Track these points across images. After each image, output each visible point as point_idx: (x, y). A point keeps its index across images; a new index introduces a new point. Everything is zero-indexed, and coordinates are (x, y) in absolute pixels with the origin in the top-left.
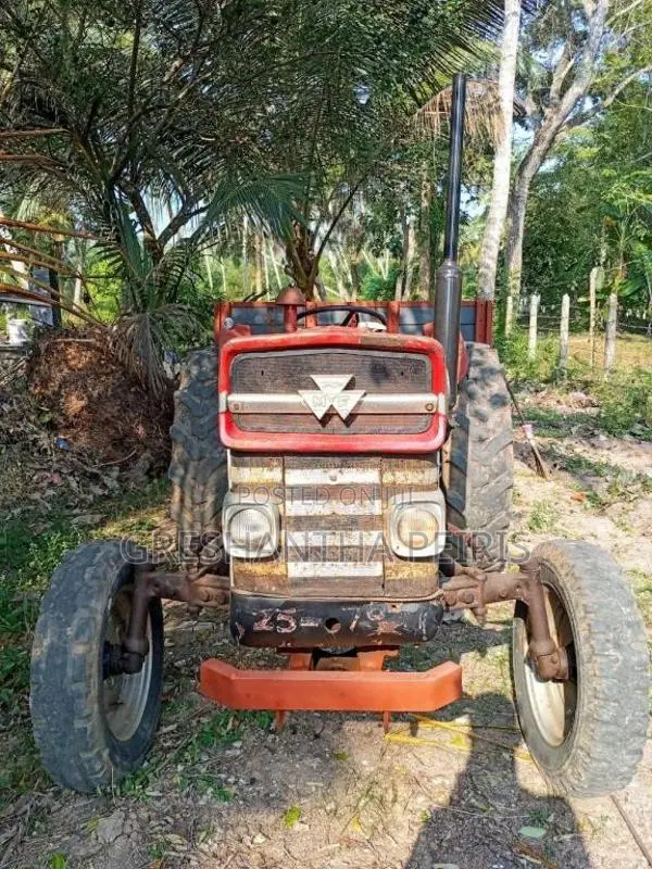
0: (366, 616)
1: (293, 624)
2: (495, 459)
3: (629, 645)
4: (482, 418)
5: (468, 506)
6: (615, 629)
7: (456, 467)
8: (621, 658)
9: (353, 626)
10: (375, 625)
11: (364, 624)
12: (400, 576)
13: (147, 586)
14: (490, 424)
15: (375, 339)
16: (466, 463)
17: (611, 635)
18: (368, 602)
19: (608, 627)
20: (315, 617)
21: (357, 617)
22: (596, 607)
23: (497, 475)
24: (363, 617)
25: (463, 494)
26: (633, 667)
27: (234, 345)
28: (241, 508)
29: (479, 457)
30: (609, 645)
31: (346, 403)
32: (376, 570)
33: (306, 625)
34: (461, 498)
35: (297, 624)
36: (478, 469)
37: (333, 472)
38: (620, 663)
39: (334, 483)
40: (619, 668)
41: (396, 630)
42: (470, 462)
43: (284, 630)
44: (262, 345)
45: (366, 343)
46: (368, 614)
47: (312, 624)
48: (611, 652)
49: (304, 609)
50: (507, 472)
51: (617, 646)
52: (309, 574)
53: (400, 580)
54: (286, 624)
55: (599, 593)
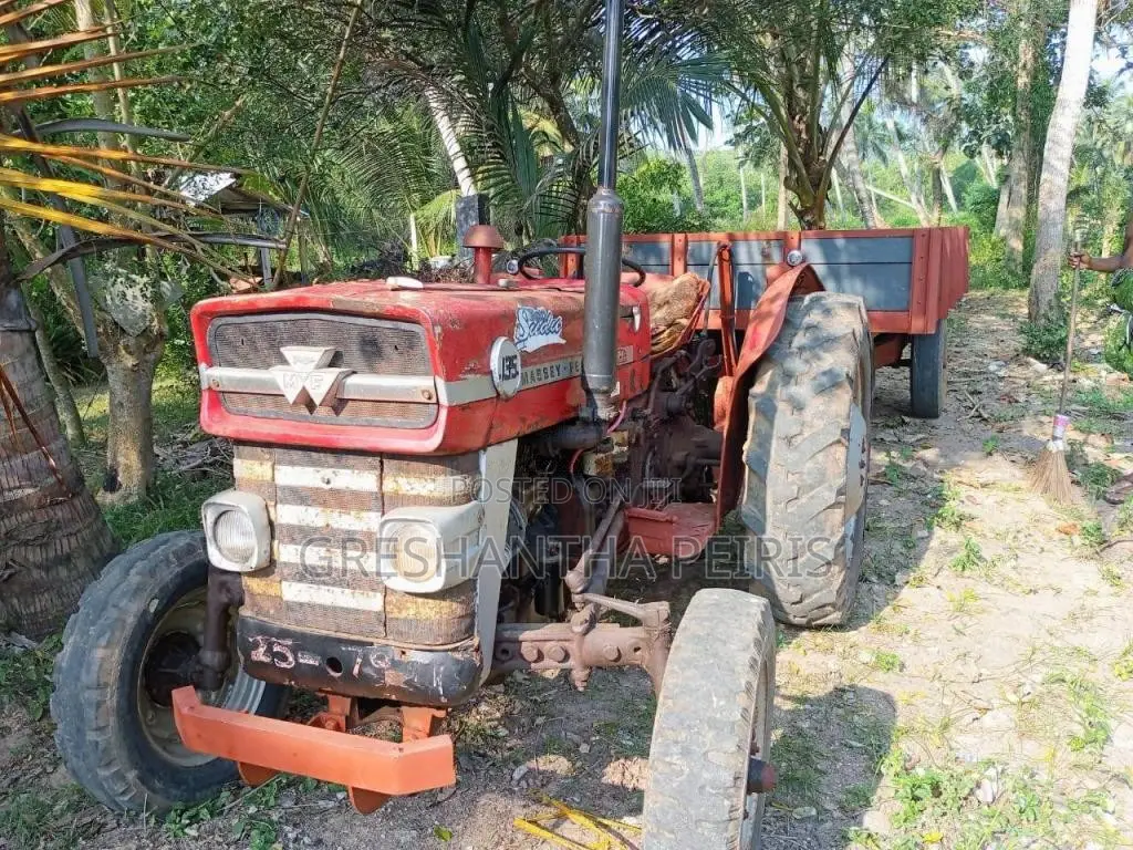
0: (369, 660)
1: (291, 659)
2: (809, 465)
3: (705, 754)
4: (798, 406)
5: (769, 528)
6: (690, 727)
7: (755, 472)
8: (687, 771)
9: (356, 671)
10: (380, 672)
11: (367, 670)
12: (404, 615)
13: (220, 591)
14: (808, 414)
15: (349, 302)
16: (766, 469)
17: (684, 735)
18: (372, 644)
19: (681, 723)
20: (314, 652)
21: (359, 660)
22: (677, 690)
23: (812, 487)
24: (366, 662)
25: (763, 510)
26: (702, 788)
27: (202, 307)
28: (224, 509)
29: (786, 460)
30: (675, 749)
31: (320, 384)
32: (374, 603)
33: (306, 661)
34: (759, 516)
35: (296, 659)
36: (783, 477)
37: (327, 473)
38: (684, 777)
39: (327, 487)
40: (681, 783)
41: (406, 683)
42: (772, 466)
43: (284, 665)
44: (228, 308)
45: (338, 307)
46: (372, 659)
47: (311, 662)
48: (675, 759)
49: (302, 642)
50: (826, 485)
51: (686, 752)
52: (304, 598)
53: (405, 620)
54: (284, 658)
55: (690, 673)
